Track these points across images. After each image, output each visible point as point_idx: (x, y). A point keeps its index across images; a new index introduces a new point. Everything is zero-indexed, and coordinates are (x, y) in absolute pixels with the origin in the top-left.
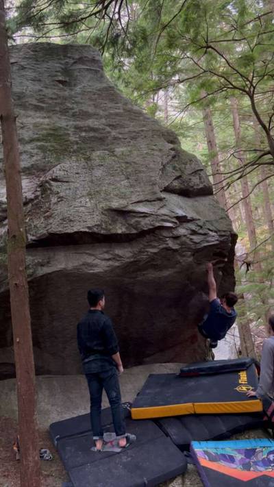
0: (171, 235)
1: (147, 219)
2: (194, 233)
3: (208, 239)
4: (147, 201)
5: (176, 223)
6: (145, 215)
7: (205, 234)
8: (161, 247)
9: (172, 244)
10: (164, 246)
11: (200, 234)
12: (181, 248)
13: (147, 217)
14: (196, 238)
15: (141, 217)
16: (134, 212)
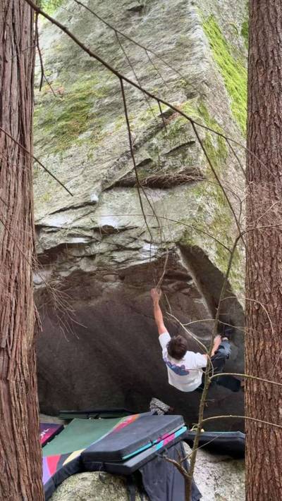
0: (83, 253)
1: (54, 234)
2: (120, 248)
3: (138, 256)
4: (73, 208)
5: (91, 237)
6: (53, 230)
7: (137, 249)
8: (72, 270)
9: (84, 266)
10: (74, 268)
11: (130, 249)
12: (98, 270)
13: (55, 232)
14: (119, 256)
15: (48, 232)
16: (45, 227)
